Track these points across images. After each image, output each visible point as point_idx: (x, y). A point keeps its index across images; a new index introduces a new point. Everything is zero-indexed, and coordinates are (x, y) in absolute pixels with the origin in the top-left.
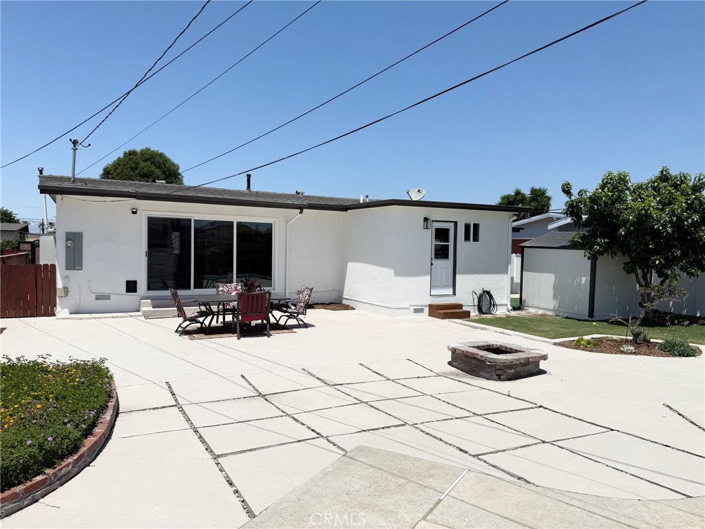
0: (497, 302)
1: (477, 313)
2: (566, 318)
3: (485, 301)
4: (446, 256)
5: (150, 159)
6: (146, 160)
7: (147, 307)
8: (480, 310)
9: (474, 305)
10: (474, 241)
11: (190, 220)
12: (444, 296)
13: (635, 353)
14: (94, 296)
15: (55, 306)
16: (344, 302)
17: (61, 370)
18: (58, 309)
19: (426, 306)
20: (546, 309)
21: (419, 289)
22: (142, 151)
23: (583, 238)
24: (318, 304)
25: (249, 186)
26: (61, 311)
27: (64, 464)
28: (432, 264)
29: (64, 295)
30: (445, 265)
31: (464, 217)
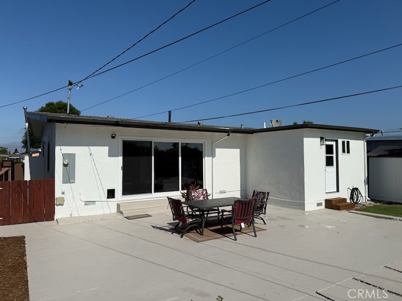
3: (355, 195)
4: (332, 164)
8: (353, 202)
9: (349, 199)
10: (347, 153)
11: (151, 142)
15: (54, 212)
19: (323, 201)
22: (57, 103)
25: (170, 120)
28: (325, 170)
30: (331, 171)
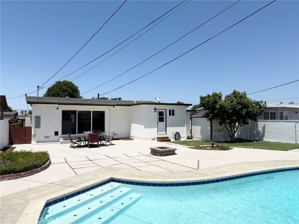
0: (181, 136)
1: (175, 140)
2: (204, 141)
3: (177, 136)
4: (163, 121)
5: (66, 85)
6: (65, 85)
7: (61, 140)
8: (176, 139)
9: (173, 137)
10: (172, 115)
11: (76, 111)
12: (163, 135)
13: (210, 150)
14: (44, 137)
15: (31, 140)
16: (131, 137)
17: (36, 153)
18: (32, 141)
19: (156, 138)
20: (199, 138)
21: (154, 132)
22: (63, 81)
23: (206, 114)
24: (121, 138)
26: (33, 142)
27: (38, 168)
28: (158, 124)
29: (34, 136)
30: (162, 124)
31: (169, 108)
